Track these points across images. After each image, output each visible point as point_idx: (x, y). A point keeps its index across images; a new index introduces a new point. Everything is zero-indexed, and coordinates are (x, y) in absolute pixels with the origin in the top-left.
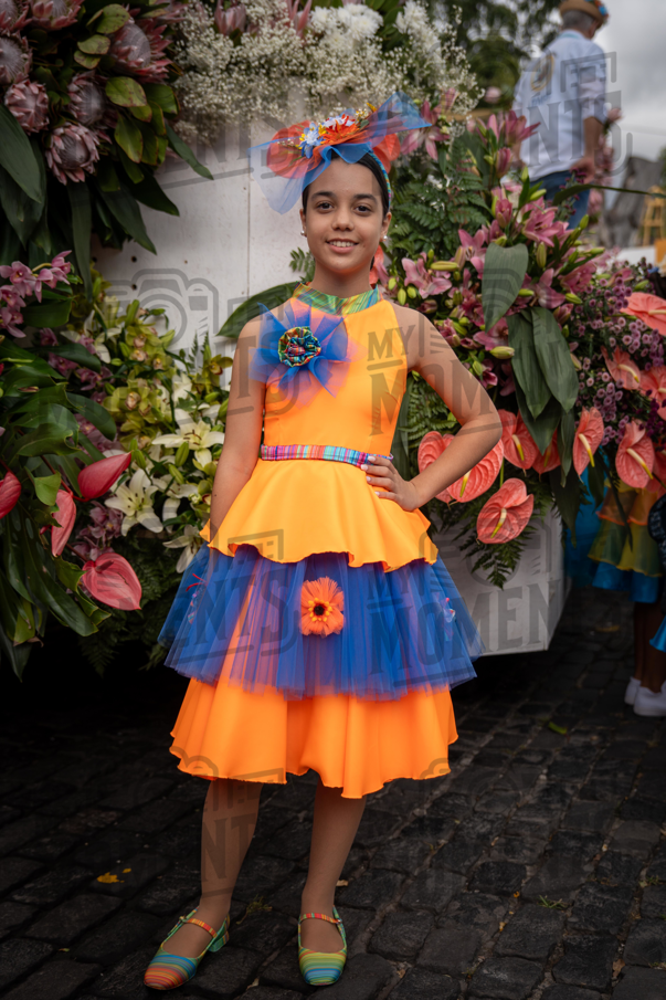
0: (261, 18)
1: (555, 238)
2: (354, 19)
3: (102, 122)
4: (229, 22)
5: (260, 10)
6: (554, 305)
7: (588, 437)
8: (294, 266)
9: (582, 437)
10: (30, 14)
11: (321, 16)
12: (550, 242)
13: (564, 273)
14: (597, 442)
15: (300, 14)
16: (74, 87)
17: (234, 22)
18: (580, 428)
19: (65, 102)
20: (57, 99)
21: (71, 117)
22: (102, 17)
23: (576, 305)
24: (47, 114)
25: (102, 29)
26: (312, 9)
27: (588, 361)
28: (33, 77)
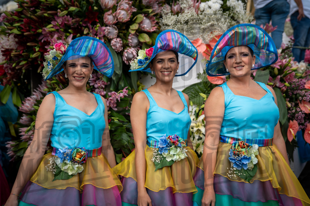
0: (185, 8)
1: (280, 66)
2: (213, 4)
3: (139, 45)
4: (176, 9)
5: (185, 5)
6: (281, 87)
7: (293, 129)
8: (198, 78)
9: (291, 130)
10: (117, 20)
11: (203, 5)
12: (279, 67)
13: (284, 76)
14: (296, 131)
15: (197, 4)
16: (130, 38)
17: (177, 10)
18: (290, 127)
19: (127, 42)
20: (125, 41)
21: (129, 46)
22: (136, 18)
23: (288, 87)
24: (122, 46)
25: (137, 22)
26: (200, 3)
27: (293, 104)
28: (118, 36)
